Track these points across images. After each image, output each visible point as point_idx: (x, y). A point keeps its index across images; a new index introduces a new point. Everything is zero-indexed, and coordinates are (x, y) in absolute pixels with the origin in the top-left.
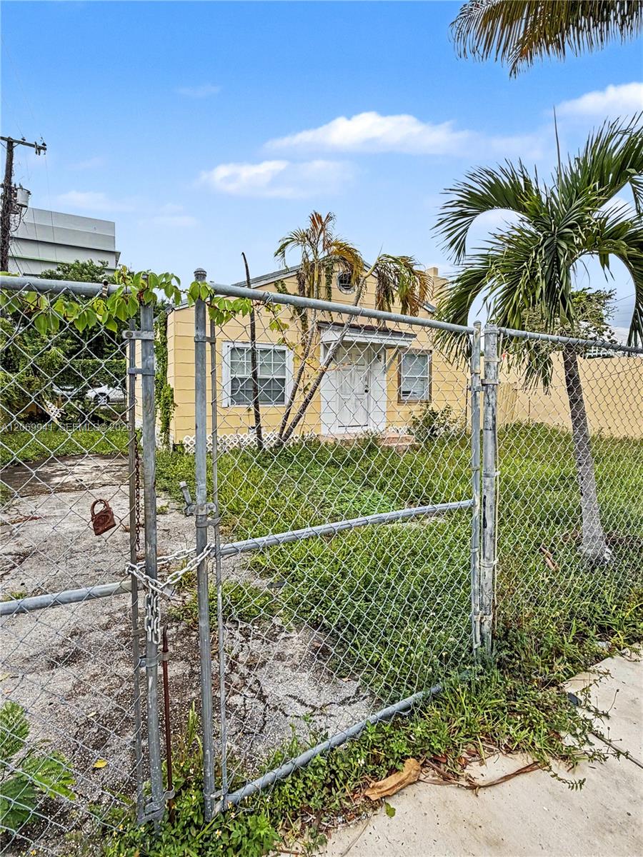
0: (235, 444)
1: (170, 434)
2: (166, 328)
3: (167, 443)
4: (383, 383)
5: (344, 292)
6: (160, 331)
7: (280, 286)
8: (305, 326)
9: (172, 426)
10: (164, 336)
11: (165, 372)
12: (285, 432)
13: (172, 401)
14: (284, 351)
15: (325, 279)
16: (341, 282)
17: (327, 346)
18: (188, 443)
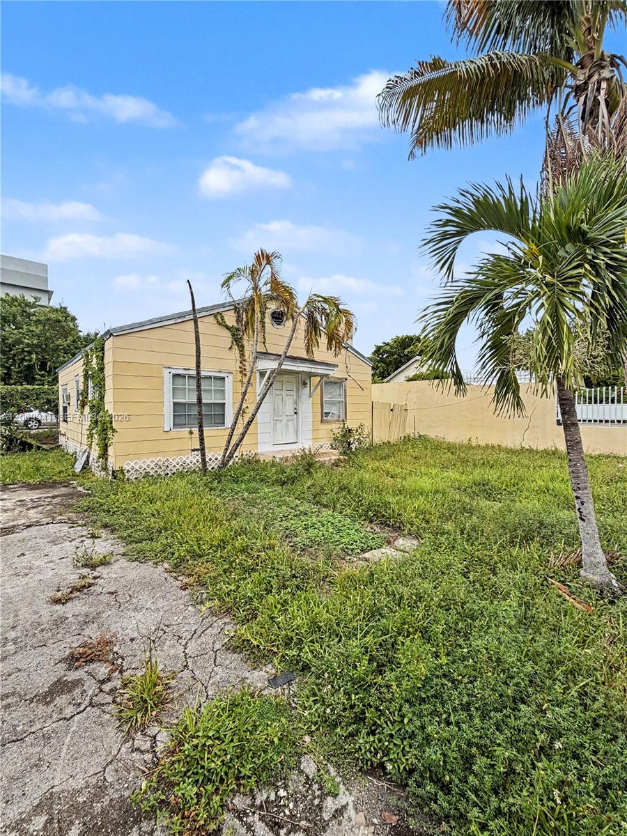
0: (178, 466)
1: (109, 459)
2: (103, 353)
3: (105, 469)
4: (308, 405)
5: (276, 326)
6: (97, 357)
7: (219, 318)
8: (242, 355)
9: (111, 451)
10: (101, 362)
11: (102, 398)
12: (228, 453)
13: (111, 427)
14: (224, 378)
15: (259, 314)
16: (273, 318)
17: (262, 374)
18: (129, 468)
